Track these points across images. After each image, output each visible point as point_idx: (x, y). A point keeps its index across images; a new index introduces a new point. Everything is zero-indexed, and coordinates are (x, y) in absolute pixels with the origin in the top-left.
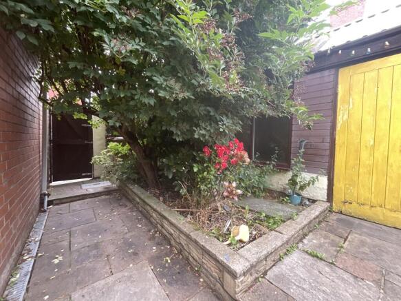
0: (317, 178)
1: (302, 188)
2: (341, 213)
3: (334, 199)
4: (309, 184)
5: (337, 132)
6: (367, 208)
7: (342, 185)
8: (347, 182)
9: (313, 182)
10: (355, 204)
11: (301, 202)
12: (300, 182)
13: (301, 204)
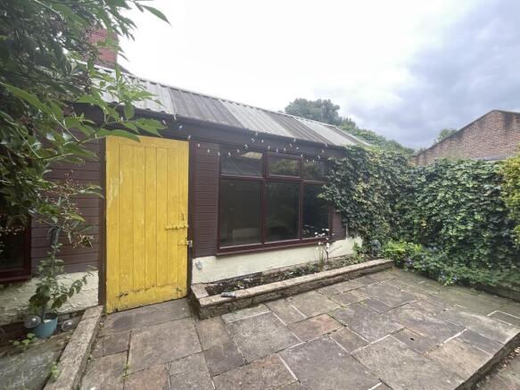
0: (84, 279)
1: (58, 303)
2: (117, 311)
3: (108, 297)
4: (71, 294)
5: (107, 211)
6: (142, 292)
7: (116, 277)
8: (122, 271)
9: (79, 288)
10: (131, 294)
11: (59, 326)
12: (54, 295)
13: (59, 330)
